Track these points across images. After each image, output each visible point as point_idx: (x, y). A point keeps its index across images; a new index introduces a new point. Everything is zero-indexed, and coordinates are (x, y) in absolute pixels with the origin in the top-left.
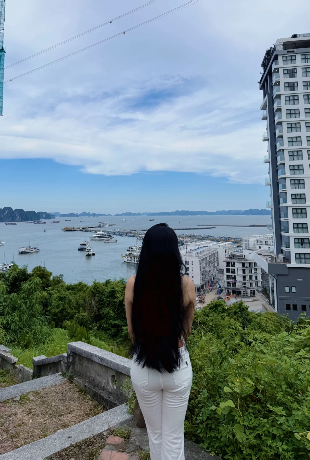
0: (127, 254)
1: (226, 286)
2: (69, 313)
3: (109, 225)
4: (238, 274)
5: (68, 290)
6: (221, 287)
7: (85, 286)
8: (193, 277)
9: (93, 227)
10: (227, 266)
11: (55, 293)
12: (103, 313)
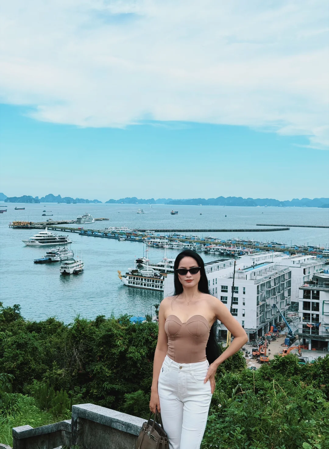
0: (128, 272)
1: (301, 332)
2: (34, 370)
3: (97, 220)
4: (323, 312)
5: (31, 332)
6: (293, 333)
7: (60, 325)
8: (244, 315)
9: (66, 223)
10: (305, 297)
11: (9, 336)
12: (93, 371)
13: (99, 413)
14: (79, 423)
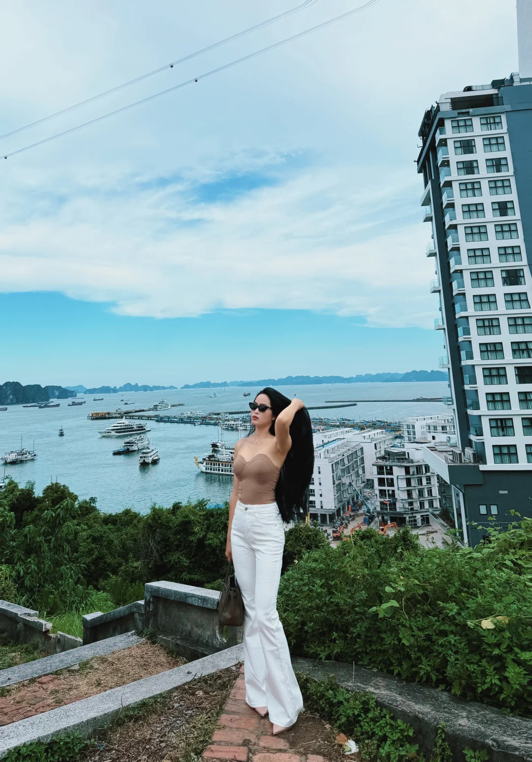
0: (204, 458)
1: (379, 509)
2: (109, 565)
3: (173, 406)
4: (398, 488)
5: (107, 524)
6: (371, 511)
7: (136, 515)
8: (321, 495)
9: (143, 411)
10: (379, 473)
11: (84, 530)
12: (170, 561)
13: (173, 589)
14: (153, 602)
